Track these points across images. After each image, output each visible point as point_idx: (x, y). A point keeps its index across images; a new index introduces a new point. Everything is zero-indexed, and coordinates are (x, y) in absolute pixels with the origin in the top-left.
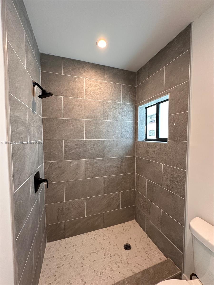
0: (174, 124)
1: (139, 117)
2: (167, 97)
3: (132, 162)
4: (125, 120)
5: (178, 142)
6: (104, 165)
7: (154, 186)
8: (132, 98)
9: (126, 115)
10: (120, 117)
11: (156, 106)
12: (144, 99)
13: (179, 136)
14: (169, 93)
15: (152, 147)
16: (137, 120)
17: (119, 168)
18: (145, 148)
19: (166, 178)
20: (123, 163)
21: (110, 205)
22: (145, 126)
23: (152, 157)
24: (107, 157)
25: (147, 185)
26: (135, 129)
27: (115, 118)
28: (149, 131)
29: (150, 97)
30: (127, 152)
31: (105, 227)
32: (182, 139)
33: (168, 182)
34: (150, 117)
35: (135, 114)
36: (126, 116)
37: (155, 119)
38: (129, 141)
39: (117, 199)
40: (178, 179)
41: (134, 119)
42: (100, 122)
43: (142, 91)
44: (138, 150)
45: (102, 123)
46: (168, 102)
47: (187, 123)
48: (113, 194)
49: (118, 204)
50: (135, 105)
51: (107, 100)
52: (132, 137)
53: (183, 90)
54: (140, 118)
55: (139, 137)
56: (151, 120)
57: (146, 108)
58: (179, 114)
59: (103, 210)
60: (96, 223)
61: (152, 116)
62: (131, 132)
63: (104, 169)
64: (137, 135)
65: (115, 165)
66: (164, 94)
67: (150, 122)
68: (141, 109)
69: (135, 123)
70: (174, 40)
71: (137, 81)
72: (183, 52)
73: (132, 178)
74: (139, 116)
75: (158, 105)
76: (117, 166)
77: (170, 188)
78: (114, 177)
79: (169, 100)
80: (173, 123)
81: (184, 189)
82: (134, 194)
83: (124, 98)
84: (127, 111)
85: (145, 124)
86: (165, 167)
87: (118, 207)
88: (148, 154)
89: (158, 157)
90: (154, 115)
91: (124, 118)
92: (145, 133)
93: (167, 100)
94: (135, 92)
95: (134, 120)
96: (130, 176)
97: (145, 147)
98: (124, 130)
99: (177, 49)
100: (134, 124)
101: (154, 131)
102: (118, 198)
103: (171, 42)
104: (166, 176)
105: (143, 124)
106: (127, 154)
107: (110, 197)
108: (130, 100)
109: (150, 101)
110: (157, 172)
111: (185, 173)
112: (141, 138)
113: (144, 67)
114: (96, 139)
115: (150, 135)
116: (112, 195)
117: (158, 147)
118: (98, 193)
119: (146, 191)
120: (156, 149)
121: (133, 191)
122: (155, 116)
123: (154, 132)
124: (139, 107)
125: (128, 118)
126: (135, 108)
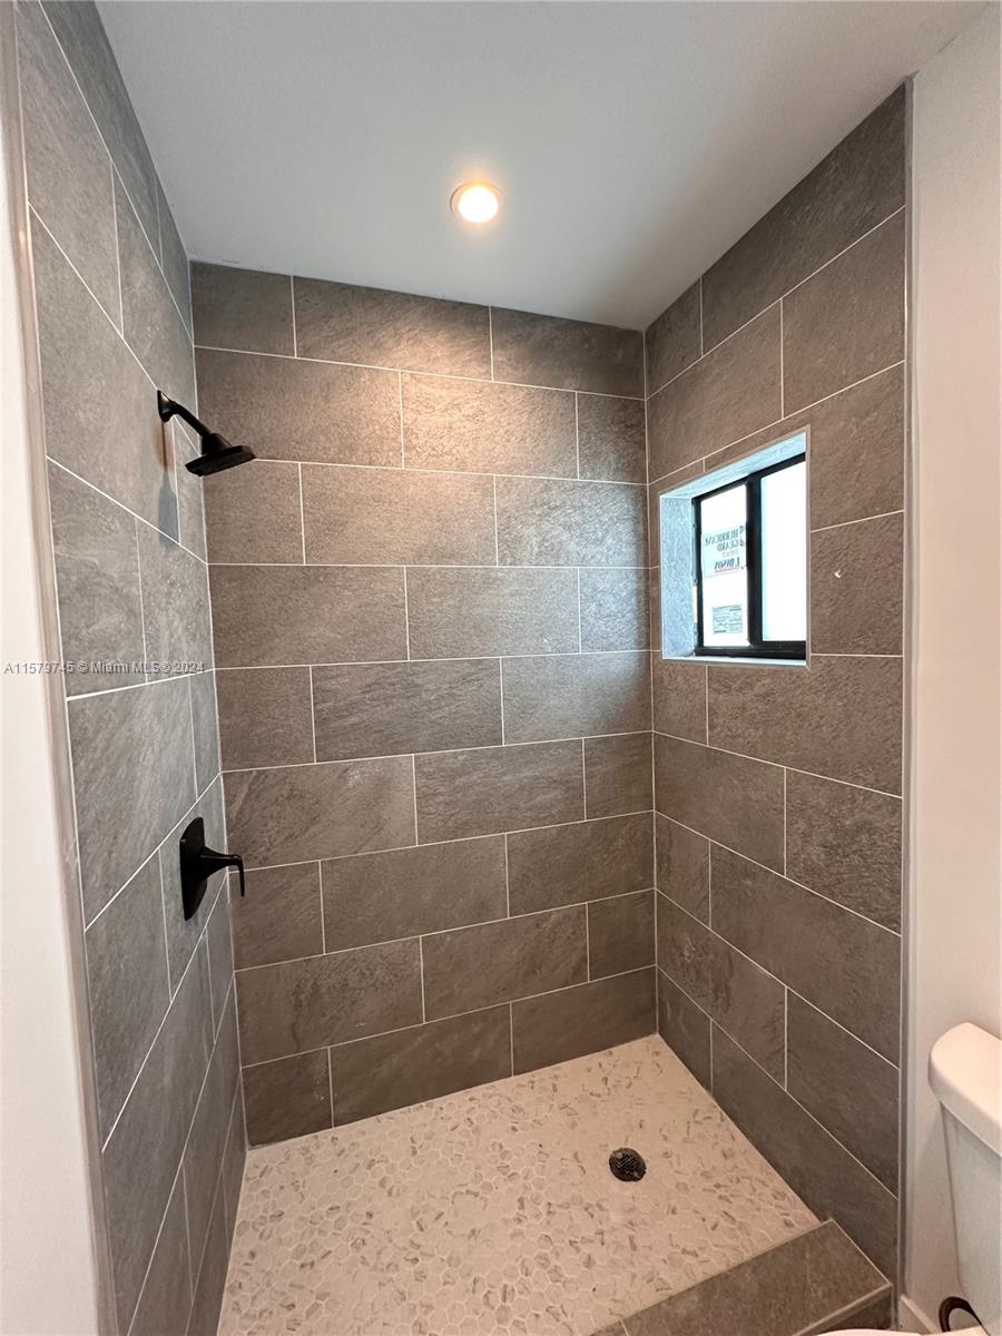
0: (837, 575)
1: (663, 546)
2: (797, 443)
3: (636, 758)
4: (599, 563)
5: (860, 660)
6: (506, 778)
7: (748, 872)
8: (625, 453)
9: (604, 537)
10: (572, 546)
11: (742, 490)
12: (687, 459)
13: (862, 633)
14: (809, 426)
15: (730, 687)
16: (656, 560)
17: (574, 788)
18: (700, 689)
19: (806, 837)
20: (596, 764)
21: (540, 968)
22: (695, 589)
23: (733, 737)
24: (517, 739)
25: (713, 870)
26: (647, 603)
27: (551, 552)
28: (714, 610)
29: (715, 446)
30: (613, 712)
31: (517, 1073)
32: (878, 645)
33: (816, 853)
34: (716, 545)
35: (646, 530)
36: (601, 541)
37: (742, 553)
38: (619, 659)
39: (569, 938)
40: (864, 838)
41: (642, 555)
42: (477, 577)
43: (675, 420)
44: (666, 700)
45: (489, 581)
46: (802, 467)
47: (901, 569)
48: (550, 914)
49: (575, 957)
50: (644, 489)
51: (508, 469)
52: (631, 640)
53: (877, 407)
54: (670, 550)
55: (666, 639)
56: (720, 557)
57: (697, 501)
58: (860, 526)
59: (504, 989)
60: (477, 1053)
61: (725, 536)
62: (630, 616)
63: (503, 794)
64: (658, 629)
65: (554, 775)
66: (783, 432)
67: (719, 565)
68: (673, 507)
69: (647, 572)
70: (822, 167)
71: (650, 372)
72: (868, 223)
73: (638, 834)
74: (662, 538)
75: (753, 483)
76: (567, 782)
77: (827, 881)
78: (554, 832)
79: (807, 456)
80: (831, 567)
81: (895, 889)
82: (651, 913)
83: (591, 458)
84: (605, 518)
85: (692, 579)
86: (796, 780)
87: (578, 973)
88: (711, 720)
89: (761, 732)
90: (735, 533)
91: (591, 550)
92: (696, 621)
93: (799, 458)
94: (640, 423)
95: (641, 560)
96: (631, 828)
97: (697, 687)
98: (593, 607)
99: (839, 207)
100: (643, 580)
101: (737, 608)
102: (573, 933)
103: (808, 177)
104: (802, 825)
105: (685, 577)
106: (612, 725)
107: (538, 926)
108: (620, 465)
109: (714, 464)
110: (757, 807)
111: (895, 807)
112: (676, 644)
113: (683, 304)
114: (464, 655)
115: (722, 628)
116: (545, 918)
117: (759, 689)
118: (482, 910)
119: (707, 897)
120: (750, 695)
121: (644, 895)
122: (743, 536)
123: (738, 613)
124: (661, 497)
125: (611, 552)
126: (645, 505)
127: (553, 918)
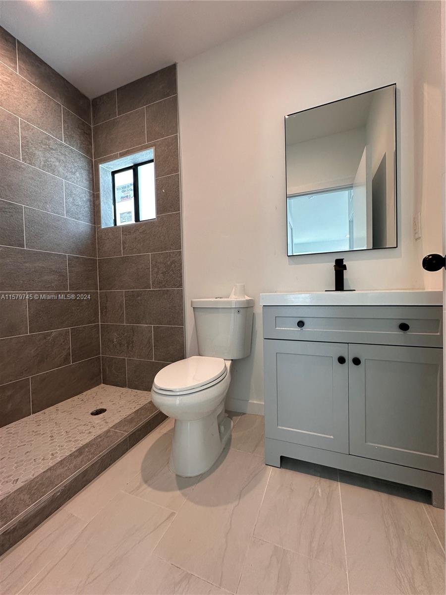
1: (101, 185)
3: (90, 268)
4: (73, 182)
5: (170, 215)
6: (27, 265)
7: (139, 294)
8: (84, 143)
9: (75, 172)
10: (61, 169)
11: (131, 171)
12: (112, 152)
13: (170, 207)
14: (154, 147)
15: (130, 232)
16: (98, 190)
17: (63, 276)
19: (157, 273)
20: (73, 267)
21: (46, 359)
22: (113, 206)
23: (132, 250)
24: (33, 247)
25: (126, 300)
26: (94, 206)
27: (48, 166)
28: (121, 214)
29: (123, 148)
30: (81, 246)
31: (34, 413)
32: (174, 210)
33: (160, 276)
34: (121, 191)
35: (93, 177)
37: (132, 193)
38: (81, 225)
40: (173, 265)
42: (9, 162)
43: (106, 137)
44: (103, 244)
45: (16, 167)
46: (152, 164)
48: (52, 332)
49: (64, 354)
50: (92, 161)
51: (27, 119)
52: (88, 219)
53: (172, 144)
54: (104, 187)
55: (103, 221)
56: (123, 195)
57: (113, 173)
58: (168, 177)
59: (26, 371)
60: (9, 406)
61: (124, 187)
62: (87, 209)
63: (25, 272)
64: (99, 217)
65: (53, 268)
66: (146, 147)
67: (122, 198)
69: (94, 194)
70: (156, 73)
71: (94, 116)
73: (92, 299)
74: (101, 181)
75: (135, 168)
76: (59, 272)
77: (164, 283)
79: (154, 161)
80: (162, 189)
81: (181, 276)
82: (98, 333)
83: (69, 137)
84: (76, 165)
85: (112, 201)
86: (154, 256)
87: (66, 360)
88: (123, 246)
89: (142, 244)
90: (128, 186)
91: (69, 175)
92: (114, 218)
93: (151, 161)
94: (90, 134)
95: (91, 188)
97: (117, 235)
98: (71, 200)
99: (161, 87)
100: (92, 196)
101: (130, 213)
102: (63, 342)
104: (156, 270)
106: (81, 253)
107: (45, 338)
108: (82, 146)
109: (123, 155)
110: (141, 270)
111: (180, 254)
112: (107, 222)
113: (109, 95)
115: (124, 220)
116: (48, 335)
118: (12, 329)
121: (95, 326)
122: (132, 187)
124: (100, 165)
125: (79, 180)
126: (92, 167)
127: (53, 334)
